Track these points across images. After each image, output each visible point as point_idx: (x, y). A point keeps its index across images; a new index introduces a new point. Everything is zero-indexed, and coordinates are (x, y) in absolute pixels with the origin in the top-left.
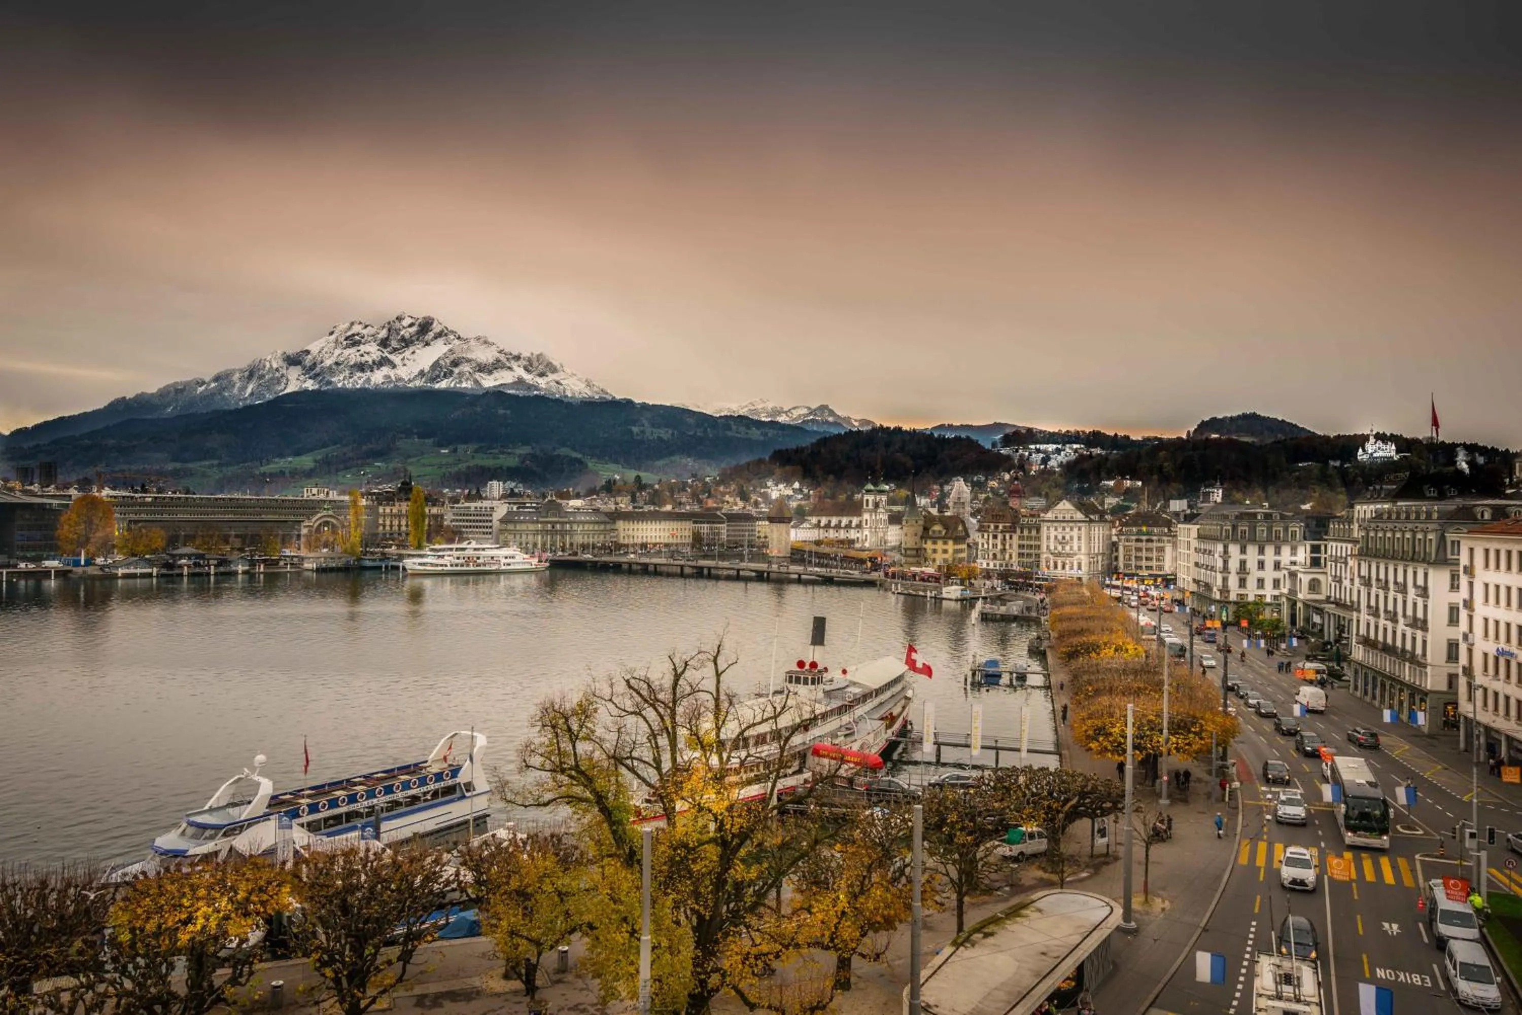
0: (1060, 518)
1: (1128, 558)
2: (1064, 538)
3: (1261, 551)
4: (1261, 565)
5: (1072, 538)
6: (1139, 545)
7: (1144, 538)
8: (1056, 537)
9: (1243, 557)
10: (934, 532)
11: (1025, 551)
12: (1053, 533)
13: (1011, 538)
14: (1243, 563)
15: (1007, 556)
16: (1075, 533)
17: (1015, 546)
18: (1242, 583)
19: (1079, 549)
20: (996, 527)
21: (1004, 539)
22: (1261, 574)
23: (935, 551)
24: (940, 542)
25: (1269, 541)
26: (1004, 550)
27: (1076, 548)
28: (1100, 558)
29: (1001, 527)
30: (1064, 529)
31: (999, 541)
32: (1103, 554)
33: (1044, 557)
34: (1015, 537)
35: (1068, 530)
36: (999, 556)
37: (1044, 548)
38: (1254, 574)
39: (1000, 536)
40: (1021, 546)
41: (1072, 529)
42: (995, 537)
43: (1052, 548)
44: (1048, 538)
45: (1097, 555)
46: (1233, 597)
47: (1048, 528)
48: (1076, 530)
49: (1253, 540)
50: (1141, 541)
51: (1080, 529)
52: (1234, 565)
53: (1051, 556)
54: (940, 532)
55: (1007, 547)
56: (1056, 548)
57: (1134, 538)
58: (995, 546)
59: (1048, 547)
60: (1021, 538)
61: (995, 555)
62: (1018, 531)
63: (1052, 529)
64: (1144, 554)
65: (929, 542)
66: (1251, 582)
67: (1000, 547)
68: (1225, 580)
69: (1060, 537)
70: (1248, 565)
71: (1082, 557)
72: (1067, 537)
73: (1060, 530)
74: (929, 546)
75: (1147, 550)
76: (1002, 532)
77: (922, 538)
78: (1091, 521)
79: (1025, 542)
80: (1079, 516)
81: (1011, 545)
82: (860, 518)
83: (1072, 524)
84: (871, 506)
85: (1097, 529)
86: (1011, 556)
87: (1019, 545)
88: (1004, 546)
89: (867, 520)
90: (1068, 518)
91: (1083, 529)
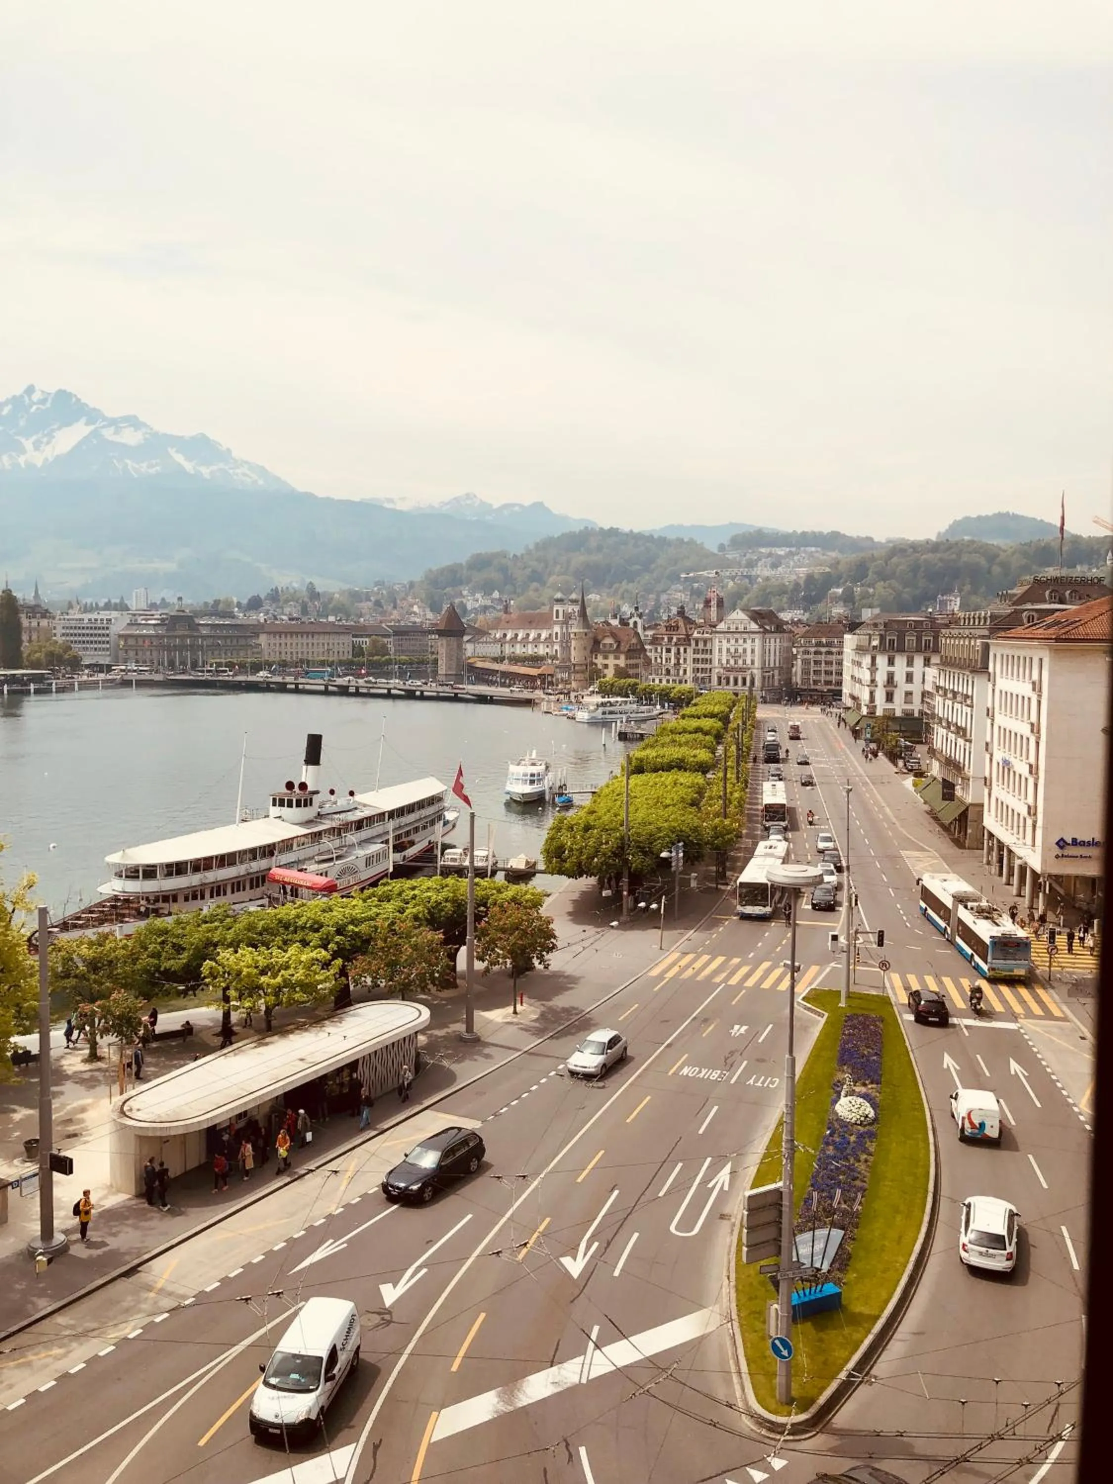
0: (733, 629)
1: (806, 672)
2: (736, 651)
3: (910, 663)
4: (909, 678)
5: (745, 651)
6: (818, 657)
7: (823, 650)
8: (728, 650)
9: (891, 669)
10: (605, 645)
11: (700, 666)
12: (725, 645)
13: (685, 651)
14: (891, 677)
15: (681, 672)
16: (748, 646)
17: (690, 661)
18: (890, 697)
19: (753, 662)
20: (670, 640)
21: (678, 653)
22: (909, 687)
23: (606, 666)
24: (611, 656)
25: (918, 650)
26: (678, 664)
27: (749, 662)
28: (776, 672)
29: (675, 640)
30: (737, 641)
31: (672, 655)
32: (780, 668)
33: (715, 671)
34: (690, 650)
35: (741, 641)
36: (672, 672)
37: (716, 663)
38: (902, 687)
39: (673, 650)
40: (695, 661)
41: (745, 641)
42: (668, 651)
43: (724, 662)
44: (720, 650)
45: (773, 669)
46: (879, 712)
47: (720, 641)
48: (749, 641)
49: (901, 650)
50: (821, 653)
51: (753, 641)
52: (881, 678)
53: (723, 672)
54: (611, 644)
55: (681, 661)
56: (728, 662)
57: (813, 650)
58: (668, 660)
59: (720, 660)
60: (696, 651)
61: (668, 672)
62: (693, 643)
63: (724, 642)
64: (823, 667)
65: (600, 657)
66: (899, 696)
67: (673, 661)
68: (872, 694)
69: (732, 650)
70: (897, 678)
71: (755, 671)
72: (740, 650)
73: (733, 642)
74: (600, 661)
75: (827, 663)
76: (676, 644)
77: (592, 652)
78: (766, 632)
79: (699, 657)
80: (754, 626)
81: (685, 660)
82: (550, 632)
83: (745, 636)
84: (561, 618)
85: (772, 640)
86: (685, 671)
87: (694, 659)
88: (678, 660)
89: (557, 633)
90: (741, 629)
91: (757, 640)
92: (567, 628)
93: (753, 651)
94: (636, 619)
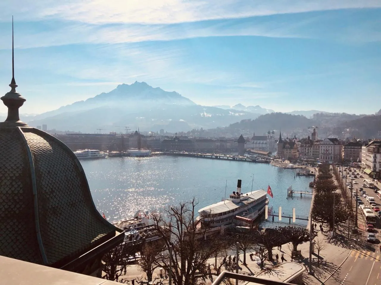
0: (325, 143)
5: (329, 150)
6: (351, 152)
7: (353, 150)
8: (324, 150)
10: (287, 147)
11: (315, 153)
13: (310, 149)
15: (309, 154)
19: (331, 153)
21: (308, 149)
23: (287, 152)
24: (288, 150)
28: (338, 156)
29: (307, 146)
32: (339, 154)
33: (320, 155)
34: (312, 149)
36: (307, 154)
37: (320, 152)
39: (307, 148)
41: (329, 147)
42: (305, 149)
44: (322, 150)
47: (322, 147)
48: (330, 147)
51: (331, 147)
53: (323, 155)
54: (289, 147)
55: (309, 152)
56: (324, 152)
57: (349, 150)
58: (305, 151)
60: (314, 149)
61: (305, 154)
62: (313, 146)
64: (352, 155)
67: (307, 151)
69: (325, 149)
73: (325, 147)
74: (285, 151)
75: (354, 153)
78: (335, 144)
79: (315, 151)
80: (332, 143)
81: (310, 151)
82: (266, 141)
83: (329, 145)
84: (269, 137)
85: (337, 147)
86: (310, 154)
87: (313, 151)
88: (308, 151)
89: (268, 142)
90: (328, 143)
91: (333, 147)
92: (271, 140)
93: (331, 150)
94: (295, 140)
